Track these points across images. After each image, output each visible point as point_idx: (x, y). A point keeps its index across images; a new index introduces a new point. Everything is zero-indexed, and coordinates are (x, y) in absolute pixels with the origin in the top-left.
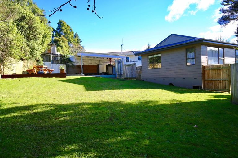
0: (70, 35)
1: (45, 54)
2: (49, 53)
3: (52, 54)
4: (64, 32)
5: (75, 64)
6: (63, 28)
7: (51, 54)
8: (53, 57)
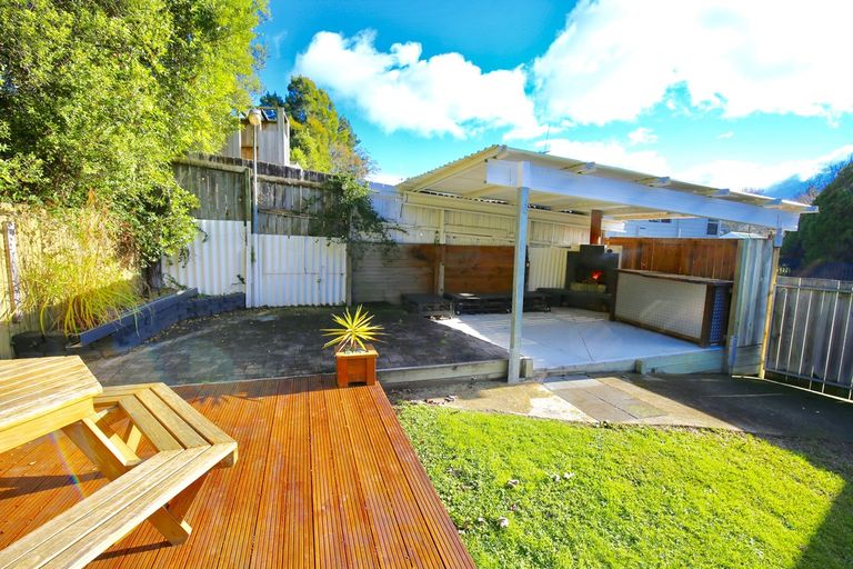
0: (330, 121)
1: (214, 164)
2: (239, 162)
3: (263, 167)
4: (310, 109)
5: (398, 237)
6: (307, 97)
7: (251, 165)
8: (264, 190)
